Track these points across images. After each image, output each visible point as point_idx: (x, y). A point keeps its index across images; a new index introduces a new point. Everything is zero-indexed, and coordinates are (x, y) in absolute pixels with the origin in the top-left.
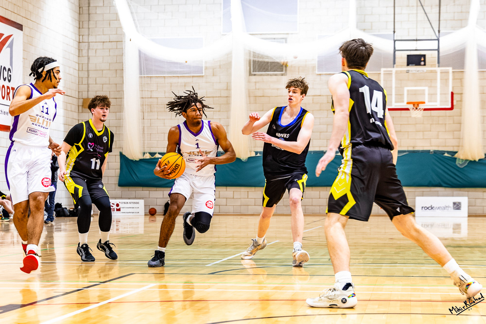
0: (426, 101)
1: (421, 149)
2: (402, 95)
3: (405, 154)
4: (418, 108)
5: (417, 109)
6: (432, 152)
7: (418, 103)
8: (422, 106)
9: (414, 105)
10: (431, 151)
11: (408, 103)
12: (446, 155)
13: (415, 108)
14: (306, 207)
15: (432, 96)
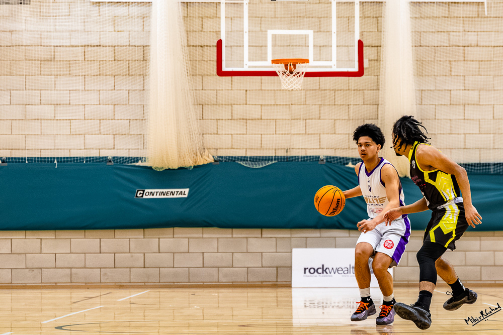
0: (311, 58)
1: (301, 154)
2: (264, 46)
3: (270, 163)
4: (295, 72)
5: (291, 72)
6: (323, 160)
7: (295, 63)
8: (302, 68)
9: (286, 66)
10: (322, 157)
11: (274, 61)
12: (350, 165)
13: (288, 72)
14: (73, 270)
15: (322, 49)
